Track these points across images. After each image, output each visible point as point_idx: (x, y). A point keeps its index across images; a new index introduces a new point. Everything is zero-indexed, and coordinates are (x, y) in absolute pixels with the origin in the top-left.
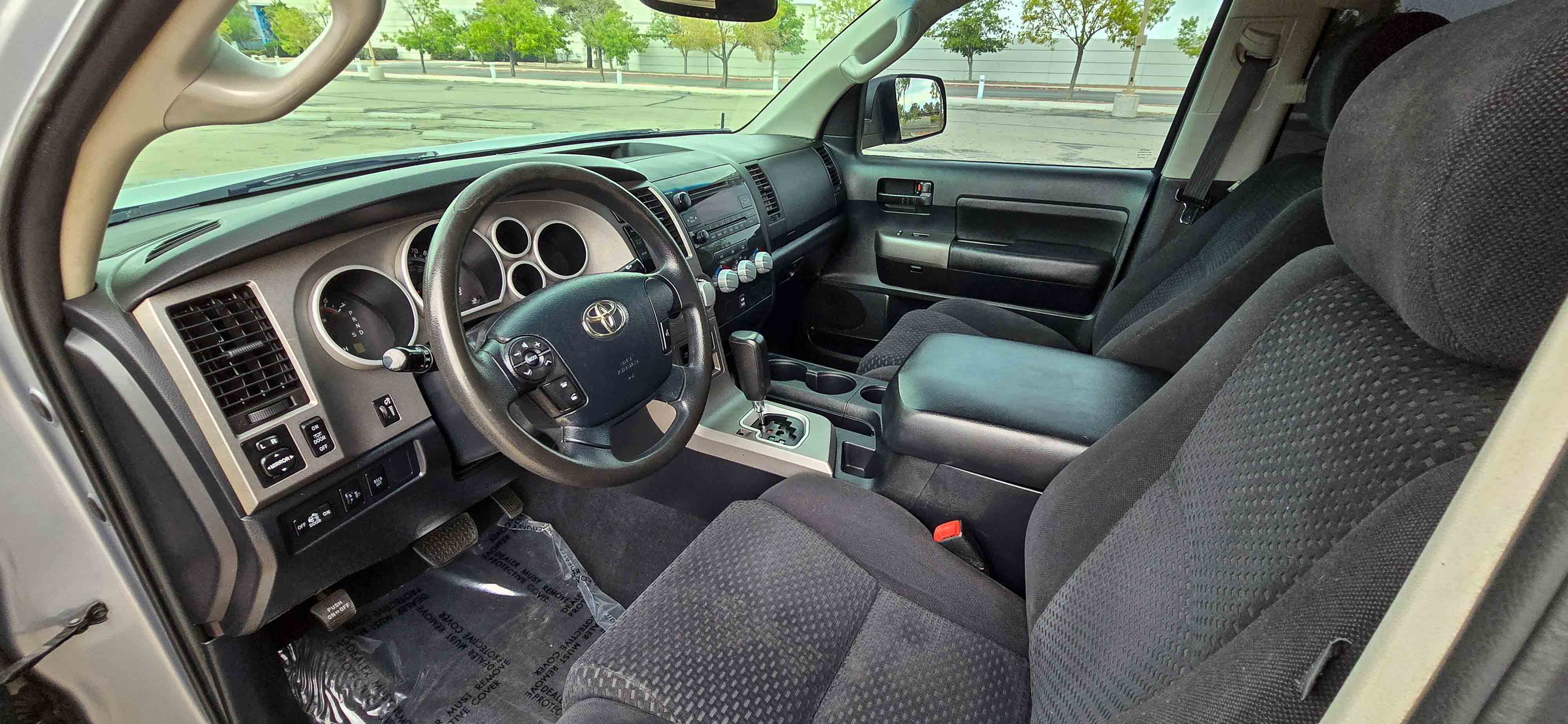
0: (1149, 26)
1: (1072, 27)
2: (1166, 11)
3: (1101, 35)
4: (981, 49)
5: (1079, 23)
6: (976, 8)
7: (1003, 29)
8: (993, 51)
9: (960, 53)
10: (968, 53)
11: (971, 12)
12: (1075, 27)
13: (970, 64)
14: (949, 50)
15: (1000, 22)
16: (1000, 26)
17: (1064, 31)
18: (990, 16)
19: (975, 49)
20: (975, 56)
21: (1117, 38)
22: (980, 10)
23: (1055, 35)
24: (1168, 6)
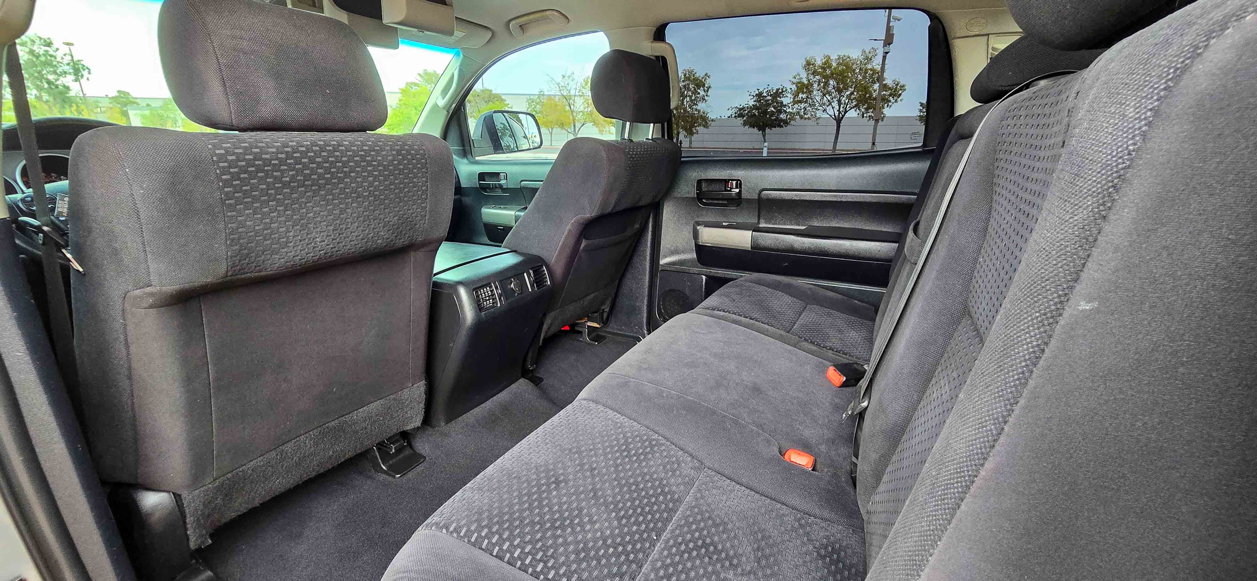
0: (888, 106)
1: (830, 107)
2: (900, 95)
3: (852, 114)
4: (772, 126)
5: (835, 104)
6: (766, 97)
7: (788, 111)
8: (781, 126)
9: (756, 129)
10: (762, 128)
11: (763, 100)
12: (833, 108)
13: (764, 136)
14: (747, 127)
15: (785, 106)
16: (785, 109)
17: (825, 110)
18: (777, 103)
19: (767, 126)
20: (768, 130)
21: (865, 115)
22: (769, 98)
23: (819, 114)
24: (900, 92)
